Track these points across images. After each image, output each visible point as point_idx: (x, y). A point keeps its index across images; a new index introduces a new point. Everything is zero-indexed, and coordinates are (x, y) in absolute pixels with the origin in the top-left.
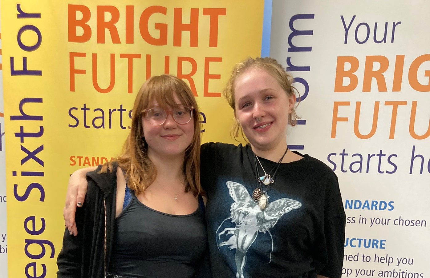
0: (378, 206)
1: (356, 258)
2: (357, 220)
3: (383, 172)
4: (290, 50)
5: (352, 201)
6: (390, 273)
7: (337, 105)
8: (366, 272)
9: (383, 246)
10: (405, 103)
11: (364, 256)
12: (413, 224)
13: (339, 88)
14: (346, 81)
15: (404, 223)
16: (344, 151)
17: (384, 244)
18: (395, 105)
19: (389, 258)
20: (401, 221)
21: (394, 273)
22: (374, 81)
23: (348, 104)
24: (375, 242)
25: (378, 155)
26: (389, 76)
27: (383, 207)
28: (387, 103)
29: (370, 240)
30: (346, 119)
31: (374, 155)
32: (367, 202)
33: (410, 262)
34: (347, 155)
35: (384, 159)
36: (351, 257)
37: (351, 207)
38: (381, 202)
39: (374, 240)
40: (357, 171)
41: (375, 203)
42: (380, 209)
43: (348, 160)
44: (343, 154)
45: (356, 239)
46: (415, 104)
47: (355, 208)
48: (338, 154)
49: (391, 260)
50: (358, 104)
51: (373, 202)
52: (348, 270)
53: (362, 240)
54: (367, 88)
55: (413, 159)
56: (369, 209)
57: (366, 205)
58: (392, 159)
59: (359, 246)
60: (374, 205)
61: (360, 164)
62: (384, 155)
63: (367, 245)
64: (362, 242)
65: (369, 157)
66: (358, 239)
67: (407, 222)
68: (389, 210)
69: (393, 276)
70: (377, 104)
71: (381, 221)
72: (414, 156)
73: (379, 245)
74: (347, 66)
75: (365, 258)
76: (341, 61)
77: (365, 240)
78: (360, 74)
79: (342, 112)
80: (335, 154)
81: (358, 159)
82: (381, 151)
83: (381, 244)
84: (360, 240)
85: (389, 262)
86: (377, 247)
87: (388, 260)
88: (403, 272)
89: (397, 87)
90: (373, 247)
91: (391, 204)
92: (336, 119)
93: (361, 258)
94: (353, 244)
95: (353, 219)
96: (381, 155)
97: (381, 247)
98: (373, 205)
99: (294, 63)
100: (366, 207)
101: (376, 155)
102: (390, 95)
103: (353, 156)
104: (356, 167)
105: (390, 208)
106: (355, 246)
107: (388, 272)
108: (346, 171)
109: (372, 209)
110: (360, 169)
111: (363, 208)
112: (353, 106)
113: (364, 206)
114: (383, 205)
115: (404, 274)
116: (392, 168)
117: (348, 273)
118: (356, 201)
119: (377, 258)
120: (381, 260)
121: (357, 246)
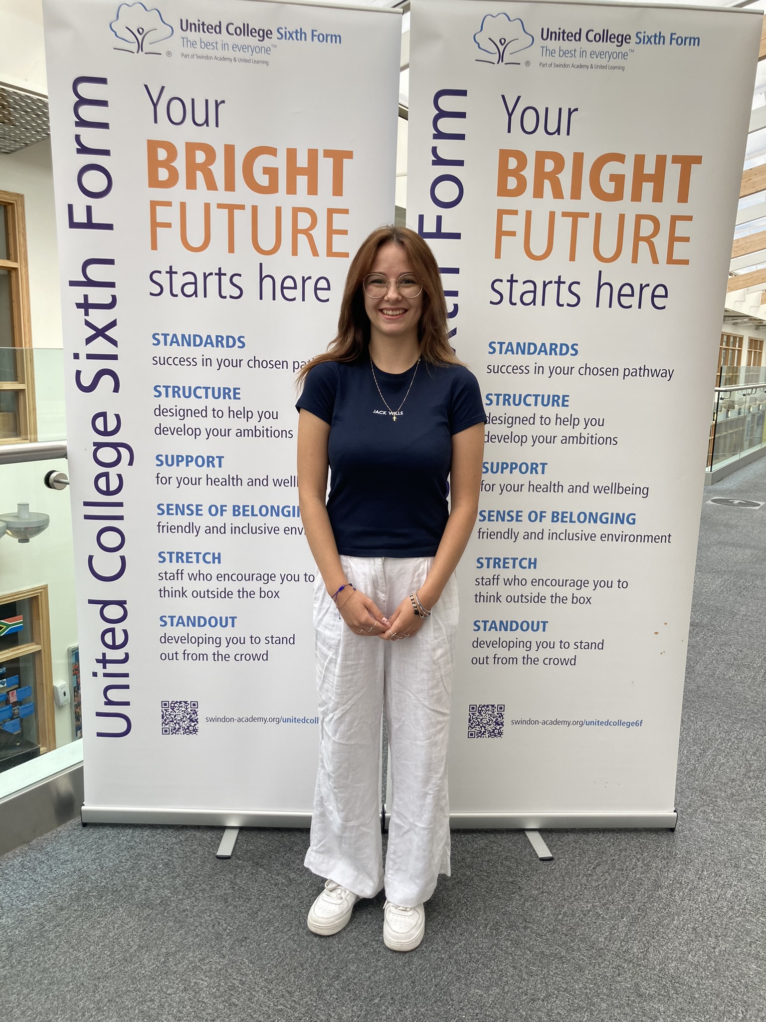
0: (558, 350)
1: (532, 420)
2: (532, 369)
3: (562, 305)
4: (435, 137)
5: (525, 344)
6: (575, 439)
7: (501, 213)
8: (545, 439)
9: (566, 403)
10: (586, 215)
11: (542, 417)
12: (602, 373)
13: (503, 191)
14: (512, 183)
15: (591, 372)
16: (512, 276)
17: (567, 401)
18: (575, 216)
19: (574, 419)
20: (588, 370)
21: (581, 438)
22: (547, 184)
23: (515, 212)
24: (556, 398)
25: (555, 282)
26: (566, 178)
27: (564, 351)
28: (565, 214)
29: (549, 396)
30: (513, 234)
31: (551, 282)
32: (543, 345)
33: (600, 423)
34: (516, 281)
35: (564, 288)
36: (525, 419)
37: (523, 353)
38: (562, 345)
39: (554, 396)
40: (530, 304)
41: (554, 347)
42: (561, 354)
43: (518, 289)
44: (512, 281)
45: (530, 395)
46: (598, 216)
47: (529, 353)
48: (505, 281)
49: (576, 422)
50: (529, 214)
51: (551, 345)
52: (522, 437)
53: (539, 395)
54: (538, 193)
55: (600, 287)
56: (546, 354)
57: (543, 349)
58: (574, 288)
59: (536, 405)
60: (553, 348)
61: (533, 294)
62: (564, 283)
63: (545, 403)
64: (540, 399)
65: (545, 285)
66: (534, 395)
67: (595, 370)
68: (572, 355)
69: (580, 443)
70: (552, 215)
71: (562, 370)
72: (601, 284)
73: (560, 401)
74: (513, 163)
75: (543, 419)
76: (505, 155)
77: (543, 396)
78: (529, 173)
79: (509, 223)
80: (501, 281)
81: (530, 287)
82: (560, 277)
83: (564, 401)
84: (536, 396)
85: (574, 424)
86: (558, 405)
87: (573, 422)
88: (592, 437)
89: (576, 194)
90: (553, 405)
91: (575, 347)
92: (500, 233)
93: (538, 420)
94: (528, 402)
95: (527, 368)
96: (559, 282)
97: (563, 405)
98: (551, 349)
99: (443, 154)
100: (543, 351)
101: (553, 282)
102: (568, 204)
103: (524, 283)
104: (528, 298)
105: (574, 352)
106: (530, 405)
107: (573, 438)
108: (515, 304)
109: (551, 354)
110: (534, 301)
111: (539, 354)
112: (522, 216)
113: (540, 351)
114: (564, 348)
115: (594, 439)
116: (574, 300)
117: (522, 441)
118: (529, 344)
119: (559, 420)
120: (564, 422)
121: (533, 403)
